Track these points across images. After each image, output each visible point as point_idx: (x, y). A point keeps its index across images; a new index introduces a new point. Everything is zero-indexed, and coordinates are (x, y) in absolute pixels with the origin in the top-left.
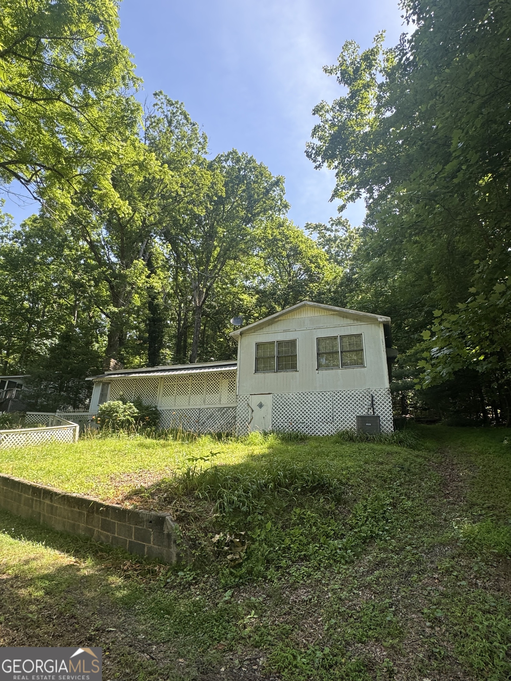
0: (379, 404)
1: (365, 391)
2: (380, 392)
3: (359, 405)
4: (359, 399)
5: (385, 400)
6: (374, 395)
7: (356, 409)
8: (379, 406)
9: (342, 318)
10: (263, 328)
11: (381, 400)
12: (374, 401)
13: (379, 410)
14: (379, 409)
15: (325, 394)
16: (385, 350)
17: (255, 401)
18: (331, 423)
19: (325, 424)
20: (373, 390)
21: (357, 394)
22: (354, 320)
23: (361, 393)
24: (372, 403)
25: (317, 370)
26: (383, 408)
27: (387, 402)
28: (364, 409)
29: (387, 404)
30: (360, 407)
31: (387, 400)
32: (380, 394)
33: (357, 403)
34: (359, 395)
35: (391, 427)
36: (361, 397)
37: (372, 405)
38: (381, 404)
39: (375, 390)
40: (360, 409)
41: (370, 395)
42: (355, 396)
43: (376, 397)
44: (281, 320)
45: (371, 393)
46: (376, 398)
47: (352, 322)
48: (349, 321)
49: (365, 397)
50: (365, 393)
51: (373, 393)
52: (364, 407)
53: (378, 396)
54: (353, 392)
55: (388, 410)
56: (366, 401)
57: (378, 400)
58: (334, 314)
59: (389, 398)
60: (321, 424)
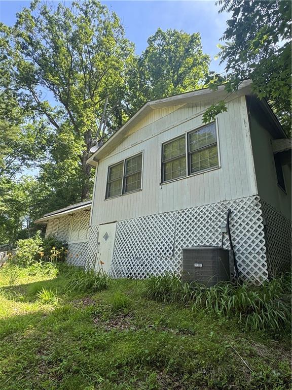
0: (240, 225)
1: (219, 205)
3: (210, 228)
4: (210, 219)
5: (251, 217)
6: (232, 209)
7: (205, 235)
8: (241, 228)
9: (190, 109)
11: (243, 218)
15: (167, 215)
19: (164, 259)
21: (207, 210)
23: (213, 209)
25: (160, 184)
26: (248, 231)
27: (255, 220)
28: (217, 234)
29: (255, 223)
30: (211, 231)
31: (254, 216)
32: (242, 208)
33: (207, 225)
34: (210, 213)
35: (263, 265)
36: (213, 216)
37: (229, 230)
38: (244, 224)
42: (205, 214)
43: (236, 212)
44: (130, 135)
45: (228, 207)
47: (203, 109)
48: (199, 110)
50: (219, 208)
51: (232, 206)
52: (217, 231)
53: (239, 211)
54: (202, 208)
55: (256, 234)
56: (220, 221)
57: (240, 218)
58: (181, 108)
59: (258, 212)
60: (159, 259)
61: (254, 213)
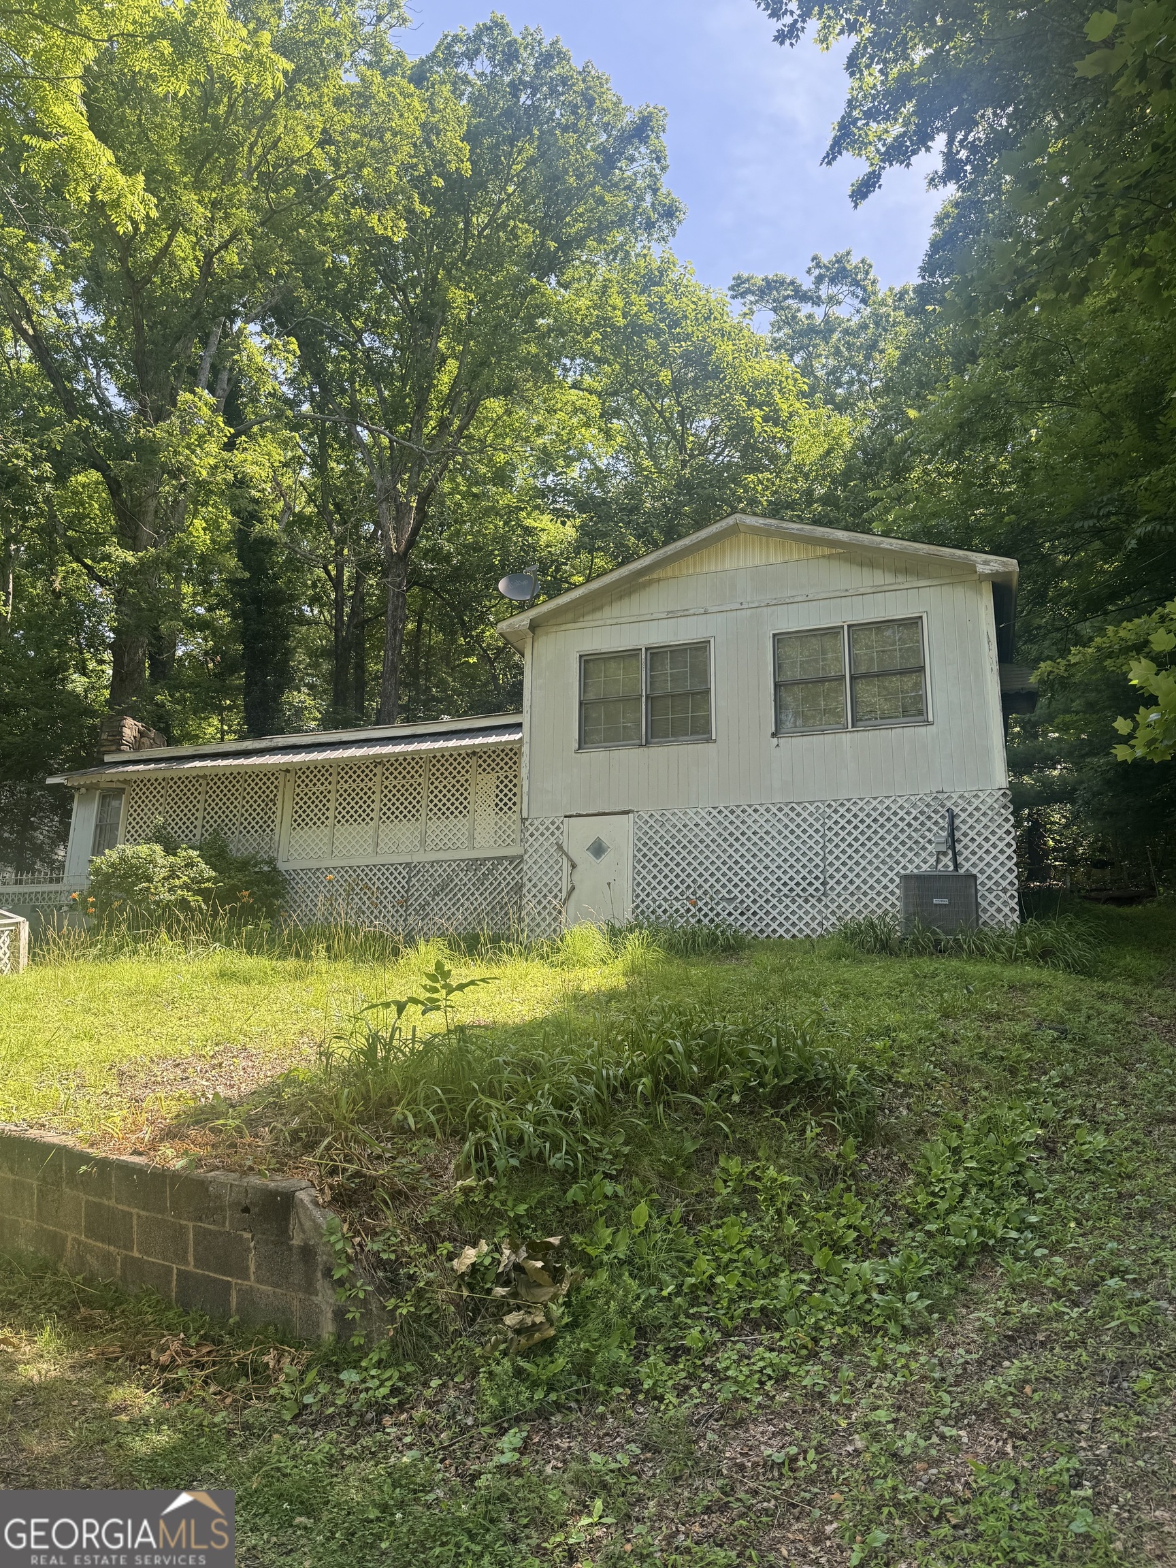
0: (973, 840)
1: (928, 799)
2: (976, 803)
3: (909, 843)
4: (909, 825)
5: (993, 827)
6: (957, 810)
7: (897, 856)
8: (973, 846)
9: (856, 569)
10: (601, 608)
11: (978, 827)
12: (958, 828)
13: (974, 859)
14: (973, 853)
15: (799, 809)
16: (996, 667)
17: (579, 835)
18: (819, 900)
19: (800, 901)
20: (955, 796)
21: (901, 807)
22: (896, 571)
23: (914, 806)
24: (952, 835)
25: (774, 735)
26: (987, 852)
27: (1000, 832)
28: (924, 854)
29: (1001, 839)
30: (910, 849)
31: (999, 826)
32: (977, 809)
33: (902, 837)
34: (908, 813)
35: (1013, 910)
36: (915, 818)
37: (952, 841)
38: (979, 840)
39: (961, 797)
40: (910, 855)
41: (943, 811)
42: (895, 814)
43: (963, 816)
44: (658, 580)
45: (948, 804)
46: (964, 822)
47: (889, 578)
48: (880, 578)
49: (929, 818)
50: (928, 805)
51: (956, 804)
52: (924, 848)
53: (971, 815)
54: (888, 802)
55: (1002, 858)
56: (929, 830)
57: (972, 827)
58: (829, 557)
59: (1007, 820)
60: (787, 901)
61: (1000, 820)
